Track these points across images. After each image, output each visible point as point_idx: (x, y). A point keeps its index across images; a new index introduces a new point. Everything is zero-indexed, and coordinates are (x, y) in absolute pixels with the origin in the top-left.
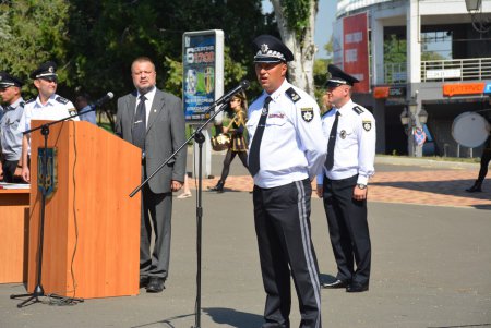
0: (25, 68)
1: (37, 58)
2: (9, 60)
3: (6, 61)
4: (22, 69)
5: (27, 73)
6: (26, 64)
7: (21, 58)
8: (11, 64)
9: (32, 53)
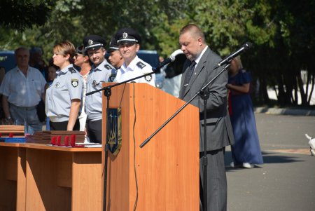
0: (227, 28)
1: (239, 17)
2: (210, 21)
3: (207, 22)
4: (223, 30)
5: (228, 34)
6: (227, 24)
7: (223, 17)
8: (212, 25)
9: (235, 11)
